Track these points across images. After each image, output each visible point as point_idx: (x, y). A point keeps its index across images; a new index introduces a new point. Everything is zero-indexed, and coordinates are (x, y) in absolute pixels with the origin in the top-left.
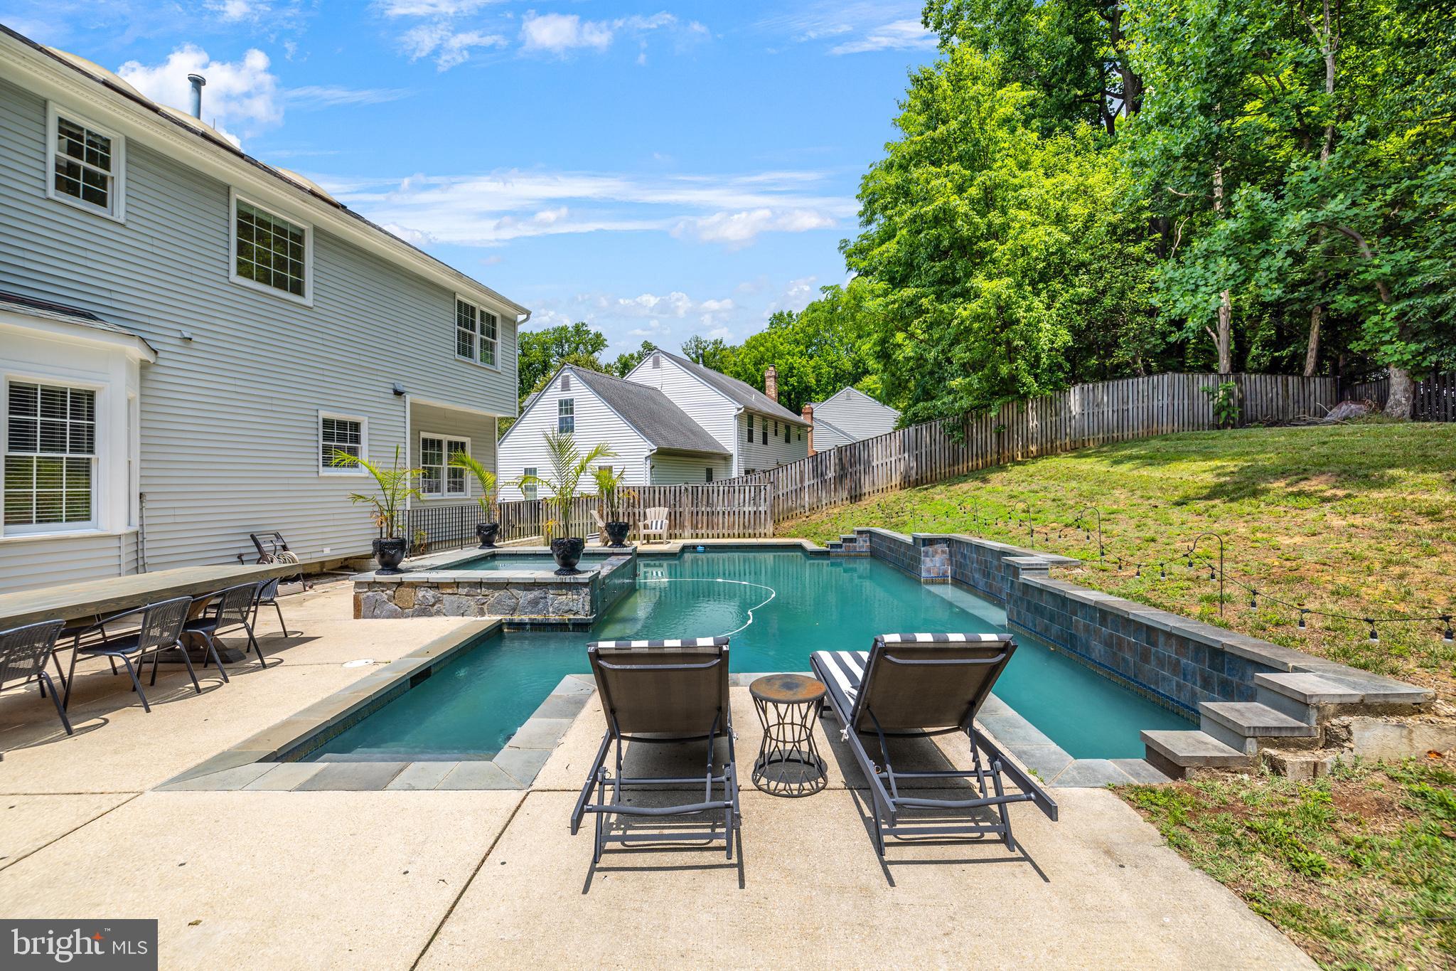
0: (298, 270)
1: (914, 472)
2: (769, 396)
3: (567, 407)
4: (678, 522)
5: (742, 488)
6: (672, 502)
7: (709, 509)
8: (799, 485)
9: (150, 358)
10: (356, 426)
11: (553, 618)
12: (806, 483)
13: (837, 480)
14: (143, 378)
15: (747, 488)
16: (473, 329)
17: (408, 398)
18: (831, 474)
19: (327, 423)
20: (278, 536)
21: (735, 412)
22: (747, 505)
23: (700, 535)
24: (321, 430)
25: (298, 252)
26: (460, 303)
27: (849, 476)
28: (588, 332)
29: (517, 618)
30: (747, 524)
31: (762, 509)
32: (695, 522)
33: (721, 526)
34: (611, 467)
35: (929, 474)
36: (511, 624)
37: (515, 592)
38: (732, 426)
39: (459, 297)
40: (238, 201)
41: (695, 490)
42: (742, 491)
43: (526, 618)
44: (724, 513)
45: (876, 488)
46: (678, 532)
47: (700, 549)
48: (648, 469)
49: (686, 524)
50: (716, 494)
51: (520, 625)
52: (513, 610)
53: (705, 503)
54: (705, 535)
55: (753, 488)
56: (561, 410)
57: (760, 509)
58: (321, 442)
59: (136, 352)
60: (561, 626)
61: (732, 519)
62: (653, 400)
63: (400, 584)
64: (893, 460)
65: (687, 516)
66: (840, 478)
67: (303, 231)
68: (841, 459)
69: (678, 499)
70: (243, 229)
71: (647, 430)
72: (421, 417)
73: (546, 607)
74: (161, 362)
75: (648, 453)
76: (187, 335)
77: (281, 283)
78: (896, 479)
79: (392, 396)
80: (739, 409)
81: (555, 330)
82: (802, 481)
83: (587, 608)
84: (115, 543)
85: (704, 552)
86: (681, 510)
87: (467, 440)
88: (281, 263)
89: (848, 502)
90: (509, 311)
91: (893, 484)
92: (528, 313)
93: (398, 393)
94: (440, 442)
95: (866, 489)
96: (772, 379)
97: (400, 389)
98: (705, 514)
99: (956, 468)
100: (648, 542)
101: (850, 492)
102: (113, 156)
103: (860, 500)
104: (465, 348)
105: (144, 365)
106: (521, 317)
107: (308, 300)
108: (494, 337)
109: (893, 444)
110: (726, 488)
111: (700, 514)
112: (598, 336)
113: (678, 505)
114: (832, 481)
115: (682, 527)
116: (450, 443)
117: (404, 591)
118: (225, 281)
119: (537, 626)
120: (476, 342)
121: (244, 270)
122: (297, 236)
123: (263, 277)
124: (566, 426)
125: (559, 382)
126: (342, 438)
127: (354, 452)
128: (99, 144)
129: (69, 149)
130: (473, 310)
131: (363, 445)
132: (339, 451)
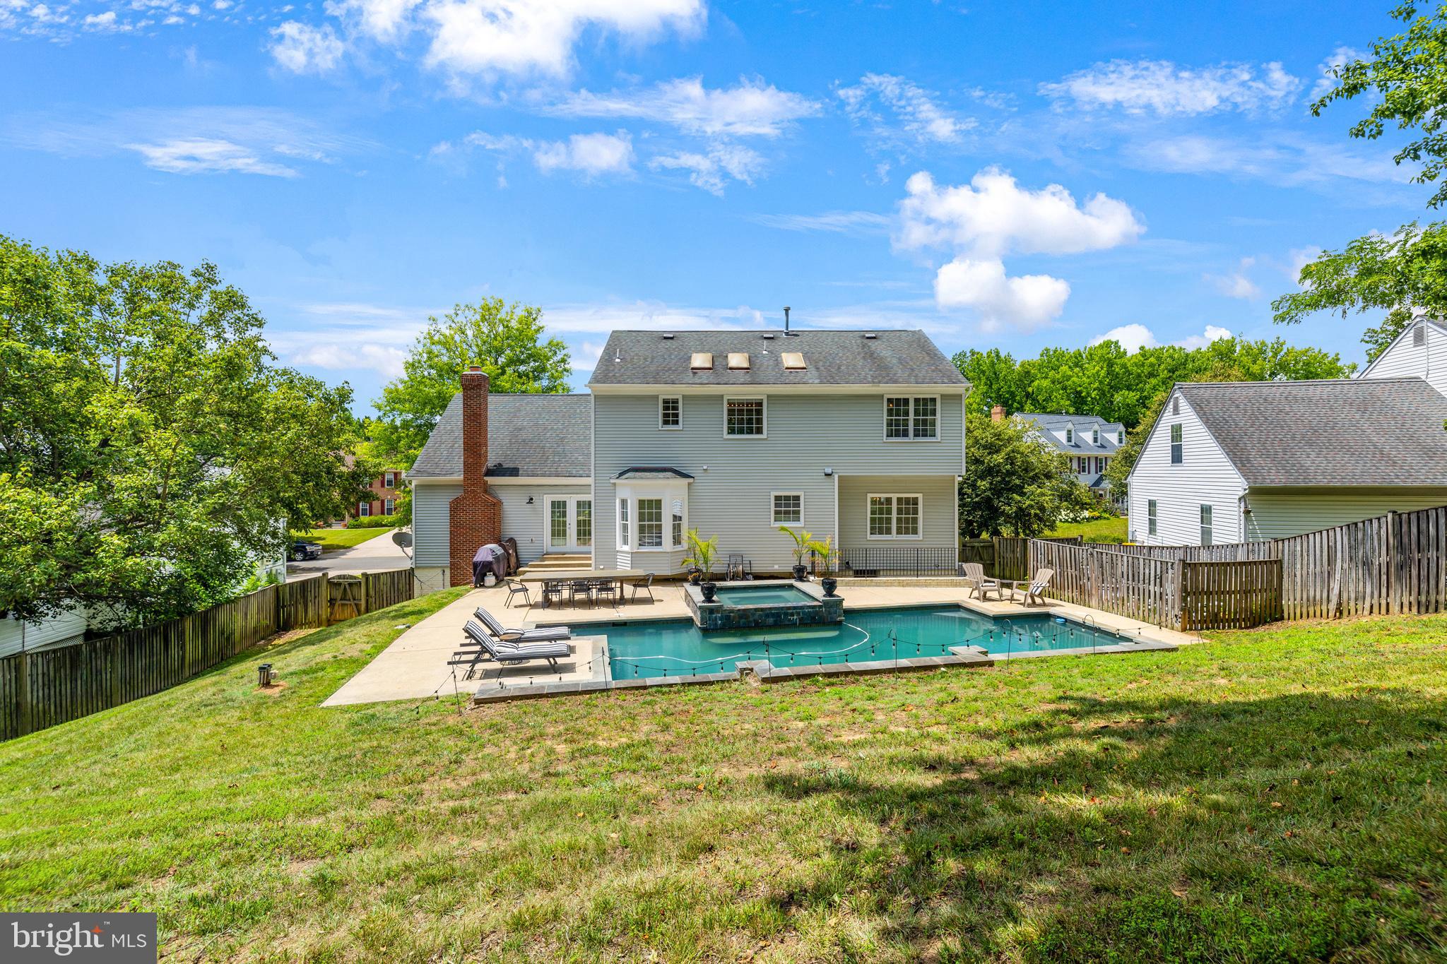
0: (759, 421)
3: (1177, 432)
4: (1086, 587)
5: (1147, 562)
6: (1081, 566)
7: (1114, 581)
9: (692, 481)
10: (797, 498)
14: (689, 489)
15: (1153, 564)
16: (907, 414)
17: (835, 476)
19: (778, 498)
22: (1153, 583)
24: (773, 502)
25: (760, 412)
26: (889, 400)
30: (1152, 606)
32: (1101, 592)
33: (1126, 601)
34: (1211, 507)
39: (886, 396)
40: (729, 400)
44: (1129, 587)
46: (1086, 598)
48: (1243, 515)
49: (1094, 592)
50: (1120, 565)
53: (1109, 571)
55: (1159, 564)
56: (1173, 437)
57: (1167, 591)
58: (773, 508)
59: (682, 481)
61: (1136, 597)
65: (1094, 583)
67: (762, 400)
68: (1398, 536)
69: (1085, 563)
70: (731, 412)
72: (868, 483)
74: (698, 481)
75: (1241, 493)
76: (707, 467)
77: (750, 431)
79: (824, 477)
84: (667, 555)
86: (1089, 575)
87: (918, 495)
93: (829, 475)
94: (889, 500)
97: (829, 471)
101: (1417, 592)
102: (680, 405)
104: (897, 431)
105: (690, 485)
107: (765, 435)
108: (934, 414)
110: (1130, 560)
113: (1086, 571)
115: (1090, 593)
116: (898, 499)
118: (721, 438)
120: (911, 423)
121: (731, 431)
122: (760, 404)
123: (741, 431)
124: (1177, 457)
125: (1171, 406)
126: (787, 505)
127: (798, 512)
128: (676, 402)
129: (666, 408)
130: (906, 401)
131: (802, 508)
132: (787, 513)
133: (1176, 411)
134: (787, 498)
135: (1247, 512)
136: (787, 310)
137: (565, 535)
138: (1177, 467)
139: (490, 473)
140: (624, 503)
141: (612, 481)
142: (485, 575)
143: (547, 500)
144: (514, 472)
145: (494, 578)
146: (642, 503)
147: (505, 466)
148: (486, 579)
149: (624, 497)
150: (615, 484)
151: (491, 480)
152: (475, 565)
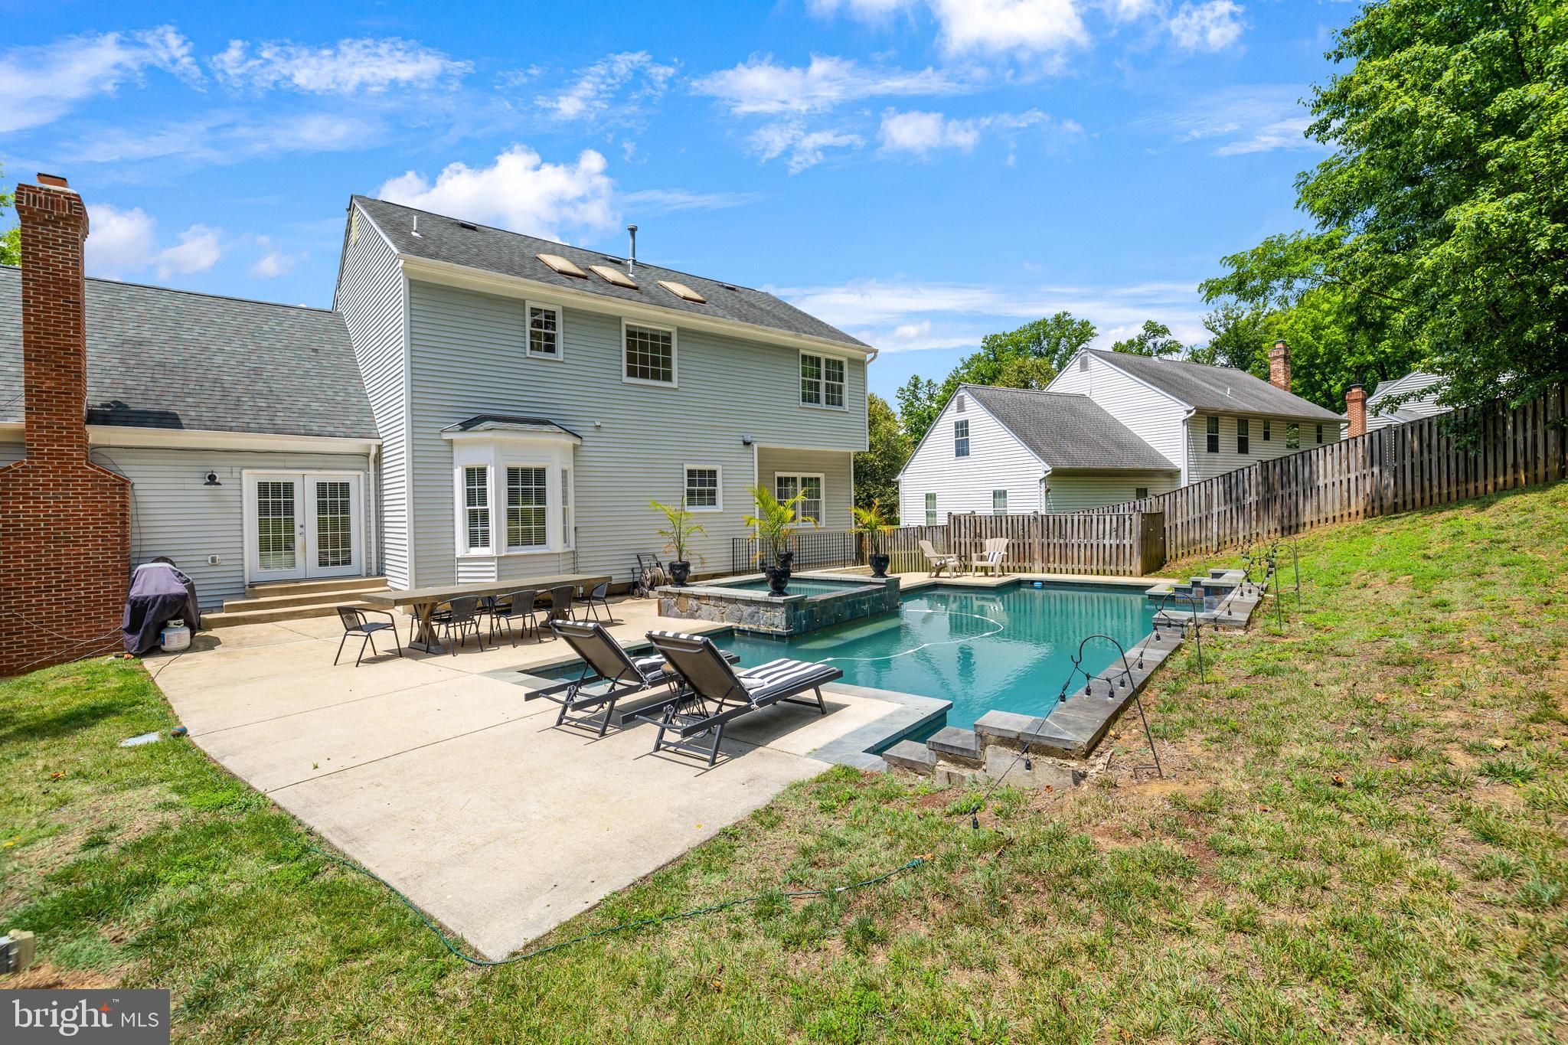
0: (668, 363)
1: (1390, 493)
2: (1276, 384)
3: (962, 428)
4: (1027, 554)
5: (1101, 518)
6: (1021, 533)
7: (1062, 541)
8: (1204, 513)
9: (578, 442)
10: (713, 473)
11: (763, 629)
12: (1215, 510)
13: (1261, 506)
14: (575, 455)
15: (1108, 518)
16: (819, 377)
17: (756, 446)
18: (1252, 498)
19: (691, 473)
20: (654, 556)
21: (1184, 416)
22: (1107, 537)
23: (1052, 570)
24: (686, 478)
25: (667, 350)
26: (804, 357)
27: (1279, 501)
28: (1071, 322)
29: (741, 626)
30: (1107, 559)
31: (1127, 542)
32: (1045, 555)
33: (1076, 560)
34: (1005, 492)
35: (1418, 495)
36: (739, 630)
37: (741, 606)
38: (1181, 432)
39: (802, 352)
40: (627, 326)
41: (1045, 520)
42: (1101, 521)
43: (746, 627)
44: (1079, 545)
45: (1322, 516)
46: (1027, 565)
47: (1036, 585)
48: (1043, 493)
49: (1036, 556)
50: (1069, 525)
51: (743, 632)
52: (740, 620)
53: (1057, 533)
54: (1058, 570)
55: (1114, 518)
56: (956, 433)
57: (1125, 542)
58: (686, 487)
59: (568, 441)
60: (767, 636)
61: (1089, 553)
62: (1072, 411)
63: (680, 594)
64: (1353, 476)
65: (1037, 548)
66: (1266, 504)
67: (670, 333)
68: (1266, 479)
69: (1026, 529)
70: (631, 345)
71: (1045, 448)
72: (767, 461)
73: (759, 620)
74: (585, 444)
75: (1043, 475)
76: (598, 424)
77: (656, 376)
78: (1358, 504)
79: (742, 447)
80: (1189, 412)
81: (1032, 326)
82: (1209, 506)
83: (784, 623)
84: (556, 558)
85: (1042, 588)
86: (1031, 541)
87: (821, 476)
88: (655, 361)
89: (1279, 534)
90: (856, 353)
91: (1353, 510)
92: (876, 352)
93: (747, 444)
94: (794, 479)
95: (1307, 518)
96: (1281, 360)
97: (748, 439)
98: (1057, 546)
99: (1471, 487)
100: (986, 575)
101: (1281, 520)
102: (557, 321)
103: (1297, 532)
104: (810, 396)
105: (575, 447)
106: (869, 356)
107: (674, 384)
108: (841, 380)
109: (1352, 455)
110: (1082, 518)
111: (1052, 546)
112: (1085, 324)
113: (1026, 536)
114: (1254, 507)
115: (1031, 559)
116: (804, 480)
117: (682, 599)
118: (619, 383)
119: (756, 634)
120: (822, 388)
121: (632, 372)
122: (667, 338)
123: (644, 374)
124: (962, 450)
125: (954, 404)
126: (703, 483)
127: (712, 493)
128: (551, 316)
129: (536, 324)
130: (818, 360)
131: (719, 488)
132: (701, 493)
133: (961, 408)
134: (702, 473)
135: (1048, 491)
136: (633, 231)
137: (289, 547)
138: (964, 460)
139: (97, 417)
140: (476, 476)
141: (446, 436)
142: (164, 625)
143: (251, 480)
144: (168, 420)
145: (187, 632)
146: (512, 474)
147: (133, 407)
148: (168, 634)
149: (475, 463)
150: (451, 442)
151: (97, 434)
152: (140, 608)
